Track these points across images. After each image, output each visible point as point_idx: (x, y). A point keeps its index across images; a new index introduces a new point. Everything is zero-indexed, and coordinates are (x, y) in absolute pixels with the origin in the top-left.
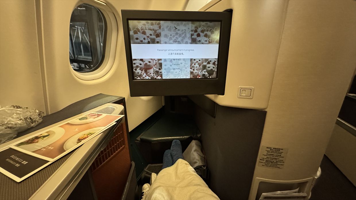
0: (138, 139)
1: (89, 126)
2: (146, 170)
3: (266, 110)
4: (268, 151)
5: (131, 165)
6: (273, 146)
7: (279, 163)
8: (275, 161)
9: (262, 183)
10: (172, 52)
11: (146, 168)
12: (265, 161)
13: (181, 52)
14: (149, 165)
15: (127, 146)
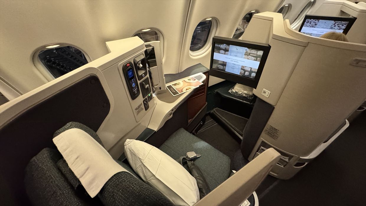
0: (216, 91)
1: (190, 84)
2: (214, 109)
3: (275, 107)
4: (270, 128)
5: (205, 103)
6: (274, 126)
7: (275, 137)
8: (273, 135)
9: (263, 142)
10: (233, 60)
11: (215, 109)
12: (267, 132)
13: (237, 61)
14: (217, 108)
15: (205, 94)
